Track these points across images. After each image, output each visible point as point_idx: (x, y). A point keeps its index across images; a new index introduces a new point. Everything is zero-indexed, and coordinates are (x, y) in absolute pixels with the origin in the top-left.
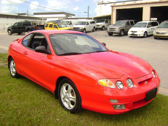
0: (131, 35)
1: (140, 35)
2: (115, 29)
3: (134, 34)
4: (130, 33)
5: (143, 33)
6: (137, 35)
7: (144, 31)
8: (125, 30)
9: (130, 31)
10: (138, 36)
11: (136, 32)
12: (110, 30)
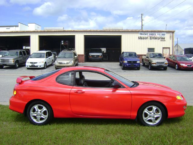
0: (30, 66)
1: (40, 66)
2: (8, 60)
3: (34, 65)
4: (28, 64)
5: (44, 63)
6: (37, 66)
7: (44, 62)
8: (19, 62)
9: (28, 63)
10: (39, 67)
11: (36, 63)
12: (1, 62)
